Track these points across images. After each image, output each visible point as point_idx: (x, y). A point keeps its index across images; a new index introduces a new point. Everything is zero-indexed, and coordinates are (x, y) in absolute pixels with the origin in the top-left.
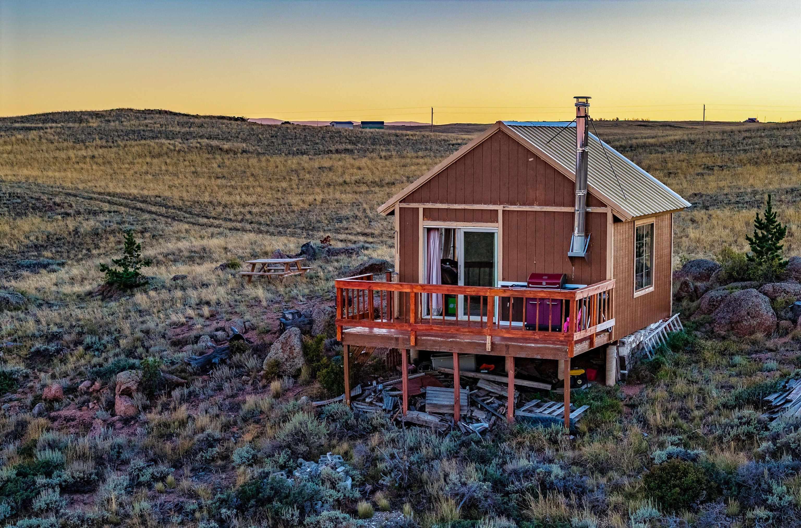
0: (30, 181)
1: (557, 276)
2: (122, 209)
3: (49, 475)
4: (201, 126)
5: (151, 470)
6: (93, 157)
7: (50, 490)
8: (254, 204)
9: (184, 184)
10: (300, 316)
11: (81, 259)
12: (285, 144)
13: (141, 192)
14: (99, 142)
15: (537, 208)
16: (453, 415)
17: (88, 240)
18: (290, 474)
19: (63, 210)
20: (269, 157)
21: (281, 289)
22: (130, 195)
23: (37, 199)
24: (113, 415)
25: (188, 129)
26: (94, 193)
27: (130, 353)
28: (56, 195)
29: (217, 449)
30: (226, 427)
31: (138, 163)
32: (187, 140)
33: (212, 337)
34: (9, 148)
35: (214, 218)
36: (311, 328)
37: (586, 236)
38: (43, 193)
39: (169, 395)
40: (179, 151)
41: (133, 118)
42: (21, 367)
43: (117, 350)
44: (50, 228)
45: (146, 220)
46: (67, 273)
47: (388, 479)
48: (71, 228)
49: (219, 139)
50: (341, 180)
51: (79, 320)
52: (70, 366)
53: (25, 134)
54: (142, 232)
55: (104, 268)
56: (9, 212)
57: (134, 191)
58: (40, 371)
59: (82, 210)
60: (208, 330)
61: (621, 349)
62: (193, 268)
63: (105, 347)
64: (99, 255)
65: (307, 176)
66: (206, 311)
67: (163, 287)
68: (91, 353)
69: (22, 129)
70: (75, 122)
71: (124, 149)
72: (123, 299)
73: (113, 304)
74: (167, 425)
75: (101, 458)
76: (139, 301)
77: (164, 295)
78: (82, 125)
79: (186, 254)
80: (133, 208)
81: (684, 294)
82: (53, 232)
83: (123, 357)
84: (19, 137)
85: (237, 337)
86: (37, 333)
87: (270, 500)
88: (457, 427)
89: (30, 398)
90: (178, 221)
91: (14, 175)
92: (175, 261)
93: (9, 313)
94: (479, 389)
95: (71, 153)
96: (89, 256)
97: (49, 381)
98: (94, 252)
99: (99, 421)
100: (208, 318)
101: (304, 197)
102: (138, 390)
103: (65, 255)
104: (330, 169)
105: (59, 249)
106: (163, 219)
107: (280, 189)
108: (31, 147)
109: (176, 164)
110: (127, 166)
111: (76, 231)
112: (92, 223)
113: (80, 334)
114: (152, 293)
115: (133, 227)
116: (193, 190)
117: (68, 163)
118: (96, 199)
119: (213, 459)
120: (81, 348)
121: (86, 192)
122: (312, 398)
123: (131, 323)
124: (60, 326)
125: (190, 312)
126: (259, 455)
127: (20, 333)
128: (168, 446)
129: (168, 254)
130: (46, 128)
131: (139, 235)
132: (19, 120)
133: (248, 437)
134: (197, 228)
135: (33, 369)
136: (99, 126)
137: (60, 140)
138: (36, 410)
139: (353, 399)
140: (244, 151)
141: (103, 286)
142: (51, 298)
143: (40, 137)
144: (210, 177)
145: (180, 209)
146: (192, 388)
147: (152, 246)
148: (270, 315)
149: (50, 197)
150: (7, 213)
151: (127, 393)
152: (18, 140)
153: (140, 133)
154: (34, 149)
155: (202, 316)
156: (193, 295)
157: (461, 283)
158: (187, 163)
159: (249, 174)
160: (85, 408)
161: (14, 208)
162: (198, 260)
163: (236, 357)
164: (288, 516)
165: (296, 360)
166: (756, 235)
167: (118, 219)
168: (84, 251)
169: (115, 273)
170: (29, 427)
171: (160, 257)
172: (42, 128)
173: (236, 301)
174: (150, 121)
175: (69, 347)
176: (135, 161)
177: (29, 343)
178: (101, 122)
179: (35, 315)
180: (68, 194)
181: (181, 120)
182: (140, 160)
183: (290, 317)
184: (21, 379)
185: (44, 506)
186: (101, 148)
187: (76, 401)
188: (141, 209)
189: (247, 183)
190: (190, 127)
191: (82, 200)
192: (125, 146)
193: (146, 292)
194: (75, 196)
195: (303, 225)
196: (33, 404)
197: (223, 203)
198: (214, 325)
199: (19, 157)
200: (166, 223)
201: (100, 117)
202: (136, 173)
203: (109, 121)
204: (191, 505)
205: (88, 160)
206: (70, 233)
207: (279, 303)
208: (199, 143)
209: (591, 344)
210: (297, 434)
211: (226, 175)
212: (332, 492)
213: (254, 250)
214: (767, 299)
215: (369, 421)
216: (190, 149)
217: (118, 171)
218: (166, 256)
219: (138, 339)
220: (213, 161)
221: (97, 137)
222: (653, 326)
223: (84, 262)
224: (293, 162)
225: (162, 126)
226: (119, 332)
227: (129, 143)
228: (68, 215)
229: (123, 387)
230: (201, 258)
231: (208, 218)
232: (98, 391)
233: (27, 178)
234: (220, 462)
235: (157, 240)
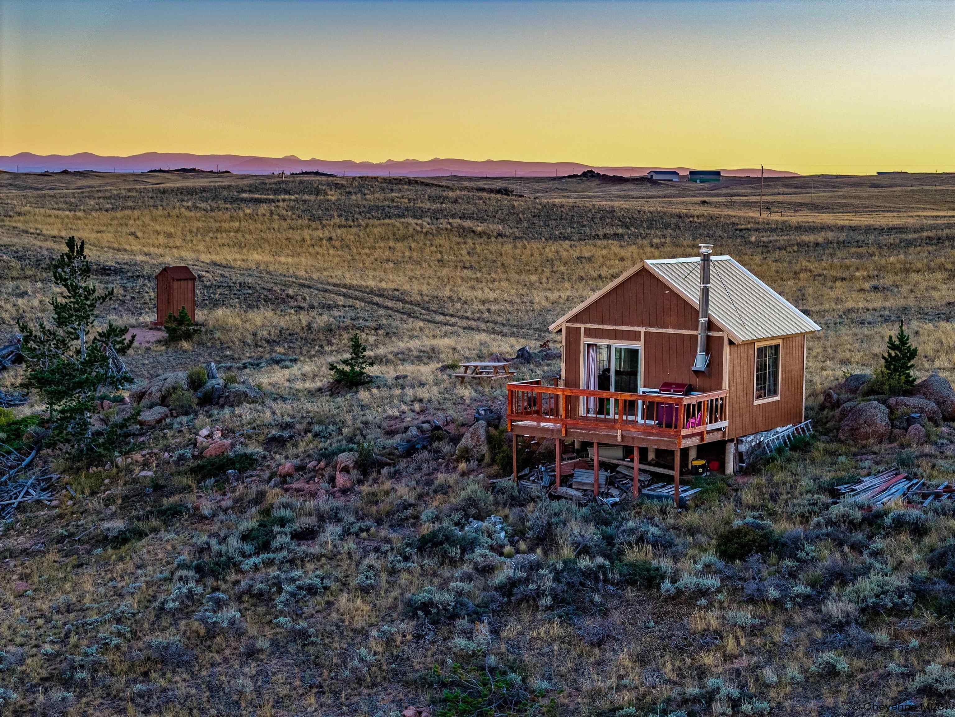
0: (261, 268)
1: (683, 386)
2: (358, 303)
3: (283, 526)
4: (455, 201)
5: (359, 524)
6: (330, 239)
7: (284, 536)
8: (496, 301)
9: (427, 275)
10: (491, 411)
11: (314, 356)
12: (548, 226)
13: (379, 284)
14: (337, 221)
15: (670, 331)
16: (592, 491)
17: (322, 337)
18: (462, 529)
19: (296, 303)
20: (526, 243)
21: (487, 390)
22: (367, 287)
23: (270, 290)
24: (334, 487)
25: (438, 205)
26: (329, 284)
27: (351, 440)
28: (289, 286)
29: (410, 511)
30: (420, 497)
31: (380, 248)
32: (437, 219)
33: (418, 428)
34: (237, 224)
35: (452, 316)
36: (499, 422)
37: (707, 354)
38: (275, 283)
39: (379, 473)
40: (426, 234)
41: (378, 189)
42: (260, 450)
43: (340, 437)
44: (283, 322)
45: (381, 316)
46: (299, 369)
47: (531, 533)
48: (304, 323)
49: (473, 219)
50: (595, 274)
51: (309, 412)
52: (301, 449)
53: (253, 207)
54: (376, 329)
55: (332, 367)
56: (240, 303)
57: (372, 283)
58: (275, 453)
59: (316, 304)
60: (416, 422)
61: (740, 446)
62: (419, 367)
63: (330, 435)
64: (332, 352)
65: (562, 268)
66: (417, 406)
67: (385, 385)
68: (317, 439)
69: (252, 200)
70: (311, 193)
71: (365, 229)
72: (348, 395)
73: (339, 399)
74: (374, 494)
75: (323, 517)
76: (362, 398)
77: (385, 392)
78: (319, 198)
79: (415, 353)
80: (369, 303)
81: (827, 404)
82: (285, 327)
83: (344, 442)
84: (248, 211)
85: (438, 428)
86: (273, 423)
87: (441, 543)
88: (595, 500)
89: (267, 474)
90: (413, 317)
91: (244, 260)
92: (404, 360)
93: (248, 405)
94: (618, 472)
95: (306, 233)
96: (322, 353)
97: (283, 461)
98: (327, 349)
99: (322, 491)
100: (418, 413)
101: (549, 294)
102: (354, 467)
103: (298, 351)
104: (590, 259)
105: (292, 345)
106: (399, 316)
107: (528, 283)
108: (262, 224)
109: (421, 250)
110: (367, 251)
111: (309, 326)
112: (325, 318)
113: (310, 424)
114: (375, 391)
115: (367, 324)
116: (434, 282)
117: (301, 247)
118: (330, 292)
119: (407, 519)
120: (310, 435)
121: (321, 283)
122: (490, 477)
123: (354, 417)
124: (293, 417)
125: (404, 408)
126: (441, 515)
127: (258, 422)
128: (374, 509)
129: (398, 353)
130: (278, 201)
131: (373, 332)
132: (247, 189)
133: (436, 504)
134: (431, 326)
135: (270, 452)
136: (338, 200)
137: (294, 216)
138: (273, 482)
139: (520, 478)
140: (500, 235)
141: (332, 384)
142: (285, 393)
143: (271, 213)
144: (456, 267)
145: (418, 305)
146: (397, 468)
147: (384, 344)
148: (469, 412)
149: (283, 288)
150: (238, 305)
151: (346, 470)
152: (246, 215)
153: (384, 209)
154: (264, 227)
155: (413, 411)
156: (409, 392)
157: (612, 389)
158: (434, 248)
159: (499, 264)
160: (311, 482)
161: (245, 299)
162: (426, 361)
163: (436, 444)
164: (453, 554)
165: (482, 447)
166: (890, 355)
167: (353, 314)
168: (317, 348)
169: (342, 372)
170: (267, 495)
171: (390, 356)
172: (273, 201)
173: (445, 399)
174: (397, 195)
175: (300, 435)
176: (377, 245)
177: (266, 431)
178: (341, 194)
179: (271, 407)
180: (302, 285)
181: (433, 194)
182: (382, 245)
183: (483, 413)
184: (260, 459)
185: (279, 545)
186: (339, 227)
187: (305, 476)
188: (377, 304)
189: (493, 275)
190: (442, 203)
191: (316, 292)
192: (367, 225)
193: (369, 390)
194: (309, 287)
195: (537, 326)
196: (270, 478)
197: (463, 298)
198: (422, 418)
199: (247, 236)
200: (402, 319)
201: (339, 189)
202: (376, 260)
203: (350, 193)
204: (386, 547)
205: (324, 242)
206: (303, 329)
207: (480, 401)
208: (450, 223)
209: (702, 439)
210: (469, 499)
211: (474, 264)
212: (489, 540)
213: (480, 351)
214: (887, 410)
215: (529, 494)
216: (439, 231)
217: (357, 258)
218: (396, 355)
219: (358, 429)
220: (463, 246)
221: (336, 214)
222: (779, 429)
223: (316, 359)
224: (551, 249)
225: (409, 200)
226: (343, 423)
227: (371, 222)
228: (301, 308)
229: (343, 465)
230: (430, 358)
231: (444, 314)
232: (323, 469)
233: (258, 264)
234: (412, 521)
235: (391, 338)
